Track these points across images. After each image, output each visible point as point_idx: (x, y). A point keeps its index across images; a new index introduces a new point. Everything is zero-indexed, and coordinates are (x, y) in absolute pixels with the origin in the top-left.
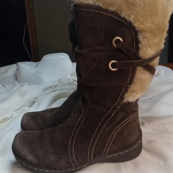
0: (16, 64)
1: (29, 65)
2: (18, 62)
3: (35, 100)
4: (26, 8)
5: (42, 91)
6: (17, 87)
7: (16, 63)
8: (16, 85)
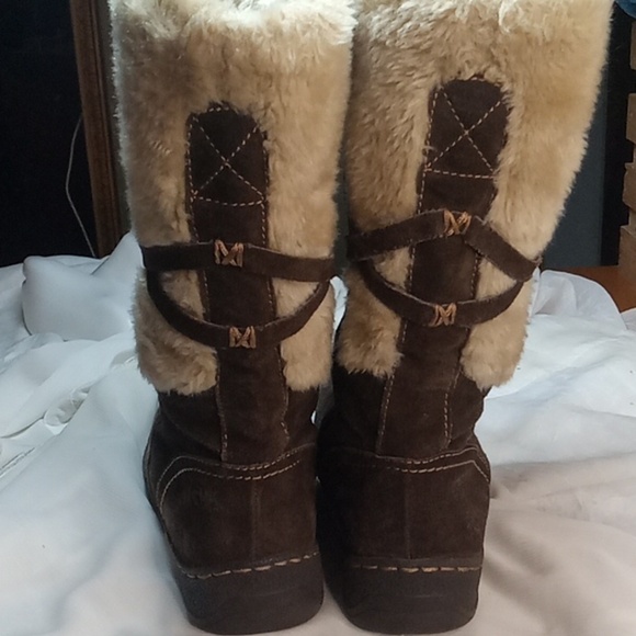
0: (22, 265)
1: (72, 267)
2: (29, 258)
3: (85, 395)
4: (76, 69)
5: (113, 363)
6: (21, 348)
7: (21, 260)
8: (18, 342)
